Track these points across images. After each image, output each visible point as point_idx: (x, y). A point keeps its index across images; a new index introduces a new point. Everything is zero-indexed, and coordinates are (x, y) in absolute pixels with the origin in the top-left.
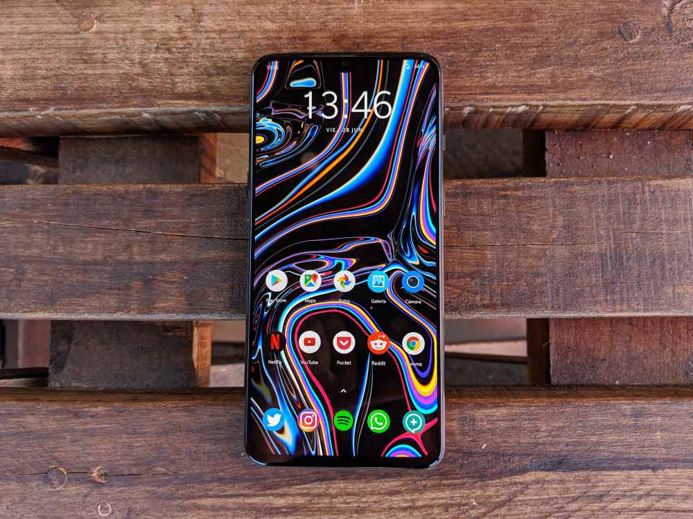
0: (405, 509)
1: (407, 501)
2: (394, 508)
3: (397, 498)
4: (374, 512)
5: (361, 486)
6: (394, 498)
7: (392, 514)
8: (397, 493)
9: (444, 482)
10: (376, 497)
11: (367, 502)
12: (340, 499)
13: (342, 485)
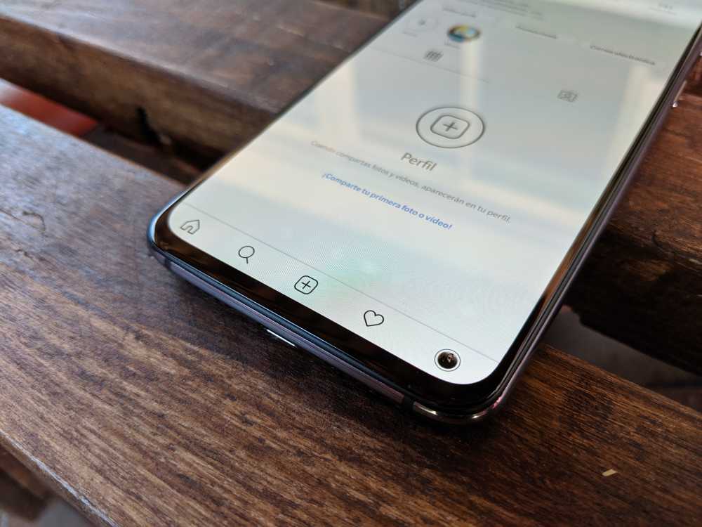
0: (350, 503)
1: (366, 489)
2: (328, 487)
3: (347, 471)
4: (282, 468)
5: (295, 405)
6: (343, 467)
7: (316, 498)
8: (358, 461)
9: (474, 498)
10: (309, 443)
11: (284, 442)
12: (239, 407)
13: (261, 385)
